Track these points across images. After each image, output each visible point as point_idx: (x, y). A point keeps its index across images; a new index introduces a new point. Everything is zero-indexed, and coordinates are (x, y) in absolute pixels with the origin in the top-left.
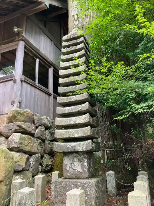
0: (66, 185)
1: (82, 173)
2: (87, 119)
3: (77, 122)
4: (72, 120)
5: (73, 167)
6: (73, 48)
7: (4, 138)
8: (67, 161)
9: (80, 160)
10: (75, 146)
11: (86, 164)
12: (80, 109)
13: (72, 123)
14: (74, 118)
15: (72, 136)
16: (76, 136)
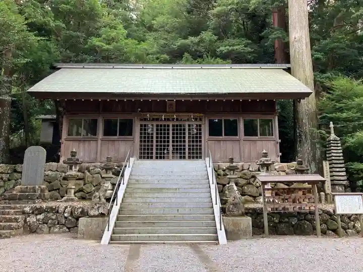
2: (345, 174)
10: (341, 183)
12: (343, 170)
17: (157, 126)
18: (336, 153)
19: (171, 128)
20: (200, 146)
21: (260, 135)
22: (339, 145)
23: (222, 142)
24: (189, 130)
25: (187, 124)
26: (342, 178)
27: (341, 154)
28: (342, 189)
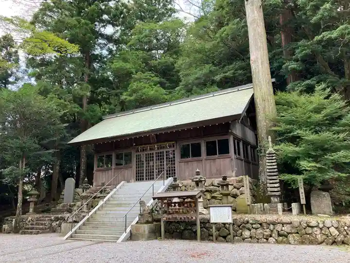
1: (278, 202)
2: (279, 185)
3: (276, 186)
5: (274, 200)
6: (271, 158)
8: (272, 198)
9: (276, 198)
10: (275, 194)
12: (276, 182)
17: (146, 155)
18: (271, 166)
19: (154, 155)
20: (174, 167)
21: (219, 154)
22: (274, 158)
23: (189, 163)
24: (167, 155)
25: (165, 151)
26: (276, 190)
27: (276, 167)
28: (278, 200)
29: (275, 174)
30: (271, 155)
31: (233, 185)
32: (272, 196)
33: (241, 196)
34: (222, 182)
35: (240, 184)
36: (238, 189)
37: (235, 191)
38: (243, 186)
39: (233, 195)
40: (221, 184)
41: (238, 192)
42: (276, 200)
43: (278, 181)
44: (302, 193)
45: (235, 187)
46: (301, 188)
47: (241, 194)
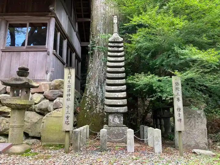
0: (113, 130)
1: (119, 124)
2: (125, 95)
3: (119, 96)
4: (116, 95)
5: (114, 121)
6: (116, 49)
7: (48, 100)
8: (111, 118)
9: (119, 117)
10: (118, 109)
11: (122, 119)
12: (121, 89)
13: (116, 96)
14: (117, 94)
15: (116, 104)
16: (119, 104)
22: (121, 49)
26: (120, 102)
27: (122, 64)
28: (120, 121)
29: (120, 75)
30: (116, 44)
31: (43, 93)
32: (111, 113)
33: (55, 113)
34: (16, 80)
35: (57, 91)
36: (51, 100)
37: (45, 103)
38: (61, 96)
39: (41, 110)
40: (14, 82)
41: (51, 105)
42: (117, 120)
43: (124, 87)
44: (179, 109)
45: (46, 97)
46: (178, 99)
47: (54, 109)
